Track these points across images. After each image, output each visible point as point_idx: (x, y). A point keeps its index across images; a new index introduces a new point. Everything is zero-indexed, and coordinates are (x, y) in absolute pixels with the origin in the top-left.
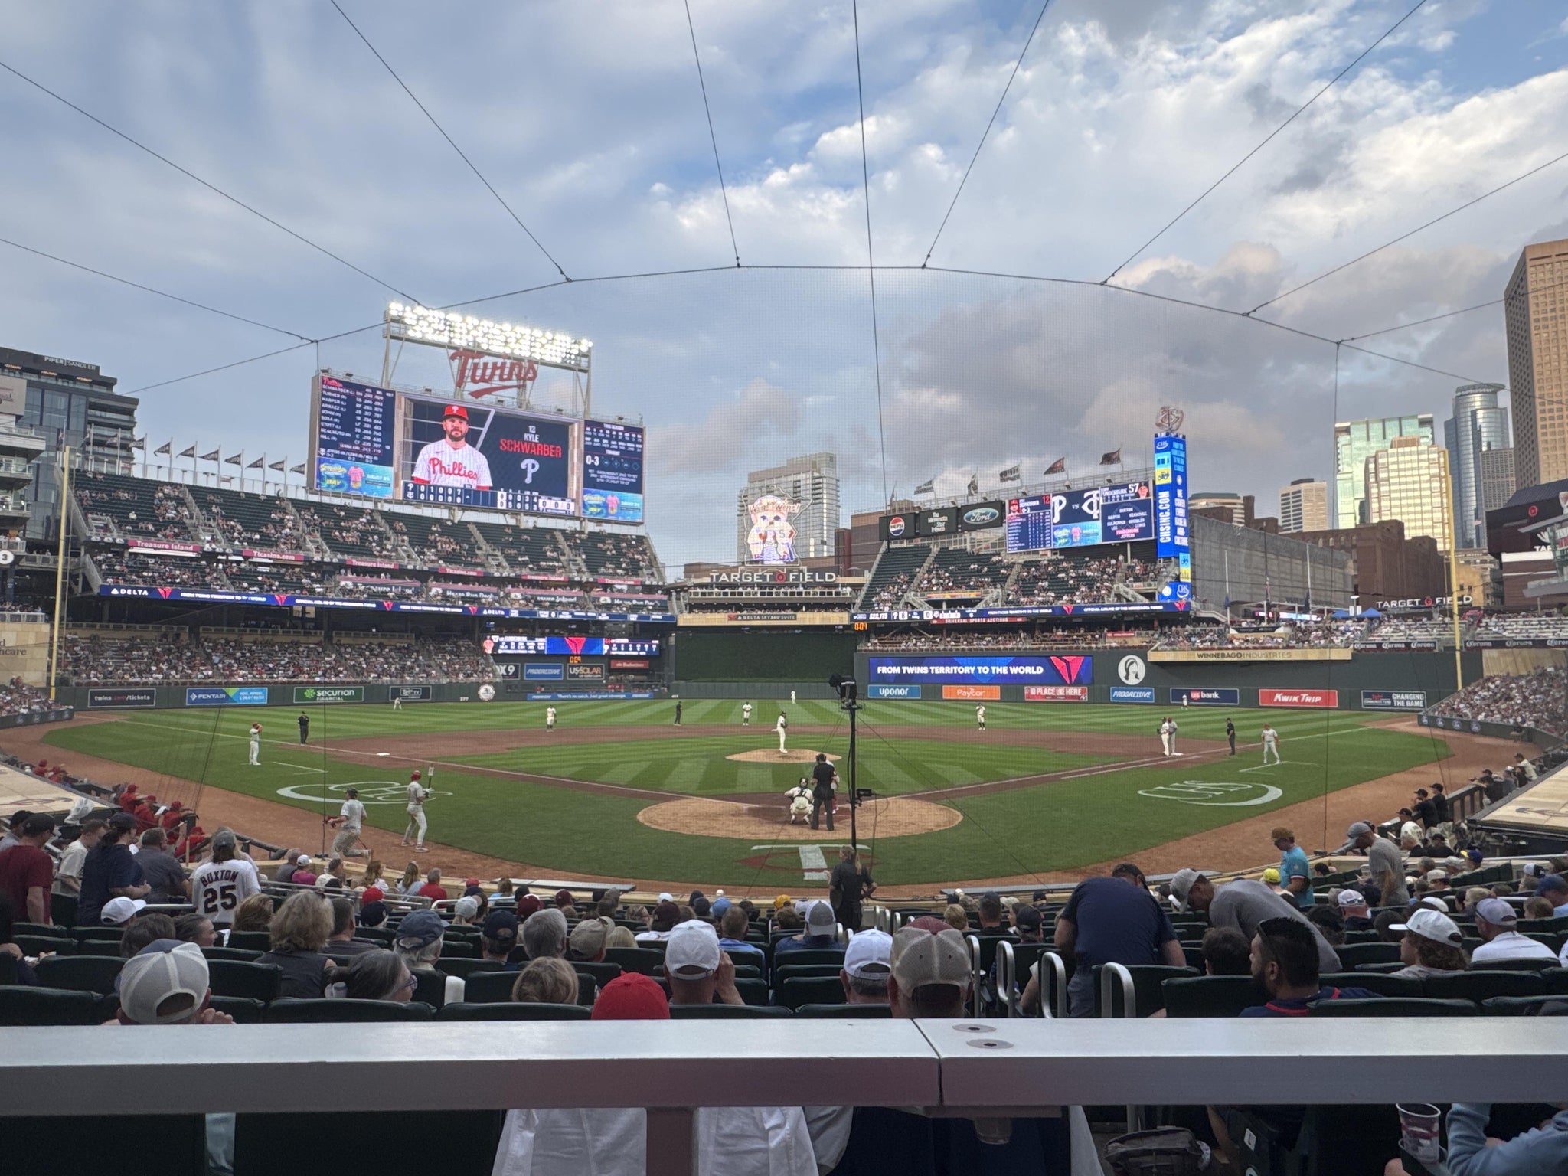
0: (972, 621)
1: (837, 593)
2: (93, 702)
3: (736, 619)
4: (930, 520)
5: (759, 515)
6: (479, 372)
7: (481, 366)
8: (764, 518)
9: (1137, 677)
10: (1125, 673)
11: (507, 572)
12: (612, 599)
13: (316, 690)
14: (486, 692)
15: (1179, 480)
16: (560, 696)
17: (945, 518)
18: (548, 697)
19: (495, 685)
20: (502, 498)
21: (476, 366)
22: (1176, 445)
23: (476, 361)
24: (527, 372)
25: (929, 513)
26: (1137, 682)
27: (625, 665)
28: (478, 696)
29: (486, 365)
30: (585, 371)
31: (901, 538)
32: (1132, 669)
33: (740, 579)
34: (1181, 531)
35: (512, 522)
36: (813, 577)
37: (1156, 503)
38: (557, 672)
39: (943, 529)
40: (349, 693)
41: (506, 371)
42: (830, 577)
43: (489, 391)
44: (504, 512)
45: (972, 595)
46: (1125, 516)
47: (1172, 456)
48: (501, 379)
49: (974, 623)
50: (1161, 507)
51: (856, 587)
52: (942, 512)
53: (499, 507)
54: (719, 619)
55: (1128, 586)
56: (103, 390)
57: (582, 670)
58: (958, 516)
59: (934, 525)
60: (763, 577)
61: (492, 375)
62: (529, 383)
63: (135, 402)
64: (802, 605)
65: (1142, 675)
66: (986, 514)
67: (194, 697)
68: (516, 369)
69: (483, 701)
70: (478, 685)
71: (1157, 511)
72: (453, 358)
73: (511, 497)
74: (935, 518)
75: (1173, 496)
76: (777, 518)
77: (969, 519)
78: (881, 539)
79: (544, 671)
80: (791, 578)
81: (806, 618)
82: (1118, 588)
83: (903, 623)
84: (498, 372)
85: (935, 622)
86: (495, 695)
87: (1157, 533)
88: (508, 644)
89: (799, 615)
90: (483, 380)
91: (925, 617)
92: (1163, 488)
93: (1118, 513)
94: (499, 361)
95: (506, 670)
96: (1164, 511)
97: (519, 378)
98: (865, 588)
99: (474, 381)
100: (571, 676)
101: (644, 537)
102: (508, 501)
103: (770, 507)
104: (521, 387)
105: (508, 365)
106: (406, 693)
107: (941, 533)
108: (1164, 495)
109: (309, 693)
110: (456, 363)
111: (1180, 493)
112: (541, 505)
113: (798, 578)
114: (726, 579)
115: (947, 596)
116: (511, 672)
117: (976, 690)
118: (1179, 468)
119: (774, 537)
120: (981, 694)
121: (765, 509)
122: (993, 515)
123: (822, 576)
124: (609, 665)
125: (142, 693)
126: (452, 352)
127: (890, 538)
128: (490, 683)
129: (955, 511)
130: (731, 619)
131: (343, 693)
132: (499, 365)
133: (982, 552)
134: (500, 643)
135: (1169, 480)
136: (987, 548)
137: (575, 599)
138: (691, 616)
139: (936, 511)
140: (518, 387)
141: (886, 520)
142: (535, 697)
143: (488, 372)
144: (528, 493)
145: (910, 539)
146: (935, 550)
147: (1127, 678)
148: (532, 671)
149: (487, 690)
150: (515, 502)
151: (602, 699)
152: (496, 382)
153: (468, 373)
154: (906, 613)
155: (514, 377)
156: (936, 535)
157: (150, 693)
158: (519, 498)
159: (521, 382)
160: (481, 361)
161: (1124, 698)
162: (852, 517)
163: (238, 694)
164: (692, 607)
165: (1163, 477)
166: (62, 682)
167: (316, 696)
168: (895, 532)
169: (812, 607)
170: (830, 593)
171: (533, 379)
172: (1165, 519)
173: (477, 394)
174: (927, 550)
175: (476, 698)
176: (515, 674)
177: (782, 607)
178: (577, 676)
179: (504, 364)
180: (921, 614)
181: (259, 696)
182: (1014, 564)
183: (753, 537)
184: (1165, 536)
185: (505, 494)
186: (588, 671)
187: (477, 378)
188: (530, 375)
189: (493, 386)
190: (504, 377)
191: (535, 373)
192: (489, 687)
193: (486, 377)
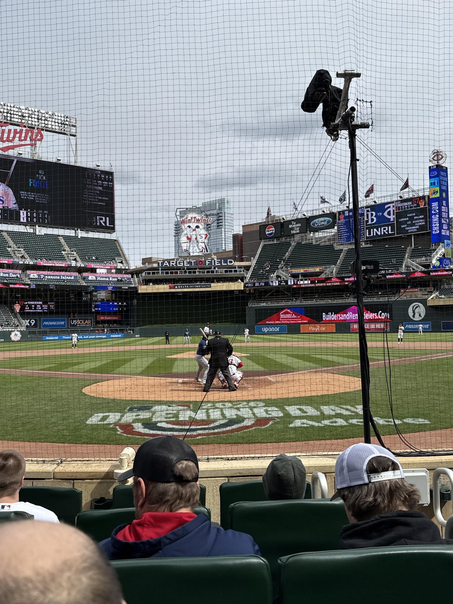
0: (317, 285)
1: (236, 271)
3: (174, 288)
4: (290, 226)
5: (186, 225)
6: (6, 135)
7: (7, 131)
8: (189, 227)
9: (420, 315)
10: (412, 314)
11: (29, 261)
12: (96, 277)
14: (16, 336)
15: (444, 195)
16: (64, 337)
17: (299, 225)
18: (57, 338)
19: (21, 332)
20: (23, 214)
21: (2, 131)
22: (442, 173)
23: (4, 128)
24: (37, 136)
25: (290, 222)
26: (421, 318)
27: (106, 318)
28: (10, 338)
29: (10, 131)
30: (75, 136)
31: (272, 238)
32: (417, 311)
33: (176, 264)
34: (445, 227)
35: (31, 231)
36: (221, 262)
37: (430, 210)
38: (63, 323)
39: (298, 231)
41: (23, 135)
42: (231, 262)
43: (13, 147)
44: (25, 224)
45: (317, 270)
46: (412, 218)
47: (440, 180)
48: (20, 140)
49: (319, 287)
50: (433, 212)
51: (247, 268)
52: (297, 221)
53: (22, 220)
54: (164, 288)
55: (413, 261)
57: (78, 321)
58: (307, 223)
59: (292, 229)
60: (190, 263)
61: (14, 137)
62: (38, 143)
64: (214, 278)
65: (423, 315)
66: (324, 221)
68: (30, 134)
69: (14, 341)
70: (10, 332)
71: (431, 215)
73: (29, 214)
74: (294, 225)
75: (440, 206)
76: (197, 227)
77: (314, 224)
78: (261, 239)
79: (54, 323)
80: (207, 263)
81: (217, 287)
82: (407, 262)
83: (276, 287)
84: (18, 135)
85: (295, 286)
86: (21, 338)
87: (431, 228)
88: (30, 306)
89: (212, 285)
90: (8, 140)
91: (289, 283)
92: (435, 200)
93: (407, 217)
94: (18, 128)
95: (29, 322)
96: (435, 214)
97: (32, 140)
98: (251, 269)
99: (3, 141)
100: (72, 325)
101: (115, 240)
102: (27, 217)
103: (193, 220)
104: (33, 145)
105: (24, 132)
107: (297, 233)
108: (435, 205)
111: (444, 202)
113: (211, 262)
114: (167, 264)
115: (302, 271)
116: (33, 324)
117: (320, 327)
118: (444, 188)
119: (196, 238)
120: (324, 329)
121: (190, 221)
122: (328, 222)
123: (226, 262)
124: (96, 319)
127: (266, 238)
128: (18, 331)
129: (305, 219)
130: (170, 288)
132: (18, 130)
133: (323, 244)
134: (25, 305)
135: (438, 195)
136: (324, 242)
137: (73, 278)
138: (145, 287)
139: (293, 220)
140: (31, 145)
141: (263, 227)
142: (47, 338)
143: (12, 135)
144: (41, 211)
145: (278, 238)
146: (293, 244)
147: (414, 316)
148: (46, 323)
149: (16, 335)
150: (32, 217)
151: (91, 338)
152: (16, 142)
154: (277, 282)
155: (28, 139)
156: (293, 235)
158: (35, 215)
159: (33, 142)
160: (7, 128)
161: (412, 329)
162: (243, 226)
164: (147, 282)
165: (434, 193)
168: (269, 234)
169: (220, 279)
170: (231, 271)
171: (41, 140)
172: (435, 219)
173: (4, 149)
174: (289, 244)
175: (9, 340)
176: (35, 325)
177: (201, 280)
178: (76, 326)
179: (22, 130)
180: (286, 282)
182: (342, 250)
183: (183, 239)
184: (436, 230)
185: (25, 212)
186: (83, 322)
187: (5, 139)
188: (38, 138)
189: (15, 144)
190: (23, 138)
191: (42, 136)
192: (17, 333)
193: (11, 139)
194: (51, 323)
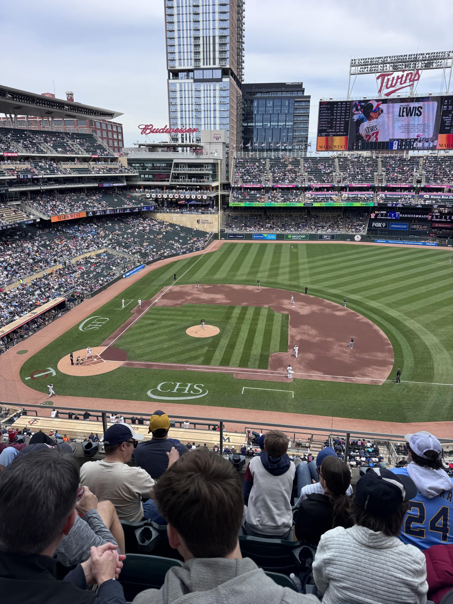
2: (229, 238)
6: (390, 83)
7: (391, 79)
11: (383, 184)
12: (430, 196)
13: (292, 235)
14: (358, 238)
20: (396, 145)
21: (388, 80)
23: (389, 77)
27: (440, 225)
28: (354, 239)
29: (393, 78)
30: (450, 67)
38: (405, 227)
40: (303, 236)
41: (404, 79)
43: (393, 92)
44: (395, 151)
48: (401, 84)
53: (394, 149)
56: (300, 94)
57: (418, 226)
62: (416, 82)
63: (309, 97)
67: (254, 237)
68: (410, 76)
69: (356, 241)
70: (354, 235)
72: (378, 78)
73: (400, 143)
79: (399, 226)
84: (399, 80)
86: (361, 239)
88: (382, 215)
90: (391, 86)
95: (382, 225)
97: (410, 81)
99: (387, 88)
100: (412, 229)
102: (398, 145)
105: (405, 75)
106: (325, 237)
109: (290, 237)
110: (380, 80)
112: (415, 146)
116: (384, 226)
124: (432, 225)
125: (241, 235)
126: (378, 74)
131: (301, 236)
132: (400, 77)
134: (378, 214)
137: (410, 197)
140: (410, 86)
143: (395, 81)
148: (393, 226)
150: (402, 145)
152: (398, 86)
153: (384, 84)
155: (408, 81)
157: (243, 235)
159: (411, 83)
160: (391, 77)
163: (267, 236)
166: (222, 231)
167: (292, 237)
171: (418, 79)
173: (388, 94)
175: (353, 240)
176: (386, 227)
178: (415, 229)
179: (403, 75)
181: (274, 237)
185: (397, 142)
186: (421, 227)
187: (389, 86)
188: (416, 78)
189: (397, 88)
190: (403, 82)
191: (419, 77)
192: (359, 236)
193: (393, 85)
194: (396, 226)
